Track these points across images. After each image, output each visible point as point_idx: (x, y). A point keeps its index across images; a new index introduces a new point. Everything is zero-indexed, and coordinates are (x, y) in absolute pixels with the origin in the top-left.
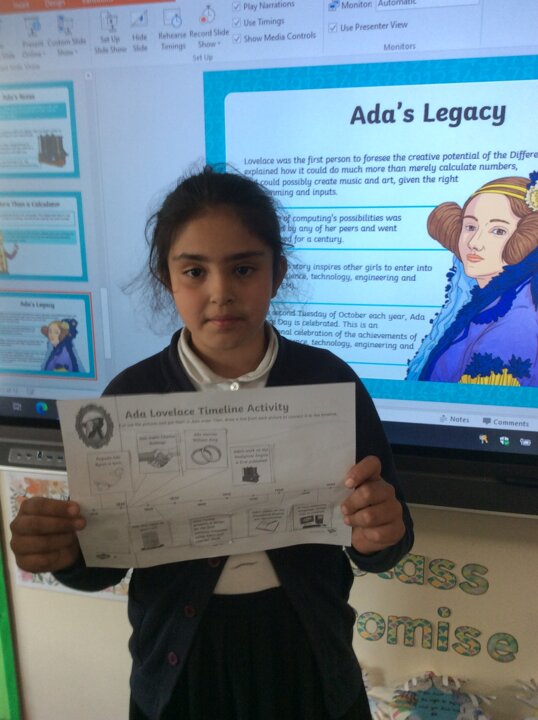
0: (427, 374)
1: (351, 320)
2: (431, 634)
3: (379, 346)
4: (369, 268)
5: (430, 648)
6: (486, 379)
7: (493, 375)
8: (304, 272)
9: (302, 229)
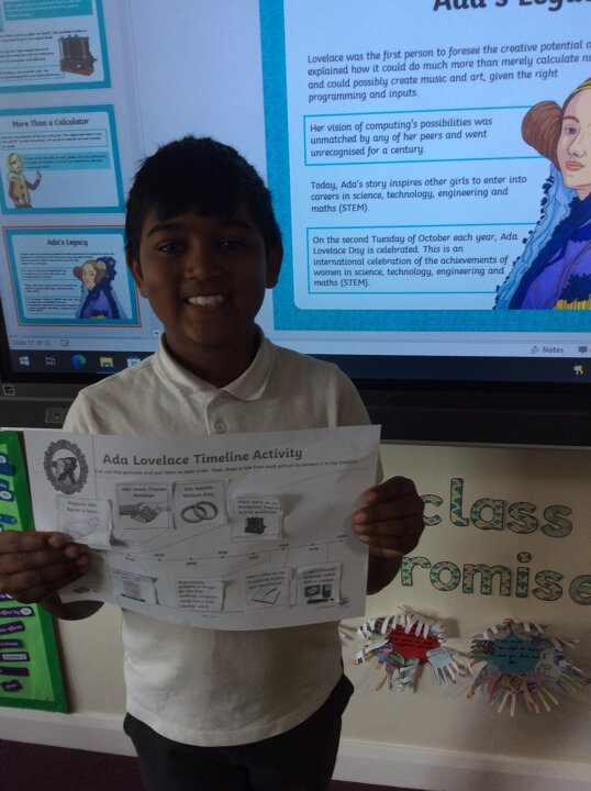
0: (518, 301)
1: (433, 244)
2: (510, 581)
3: (464, 272)
4: (454, 182)
5: (508, 595)
6: (584, 303)
8: (378, 190)
9: (377, 139)
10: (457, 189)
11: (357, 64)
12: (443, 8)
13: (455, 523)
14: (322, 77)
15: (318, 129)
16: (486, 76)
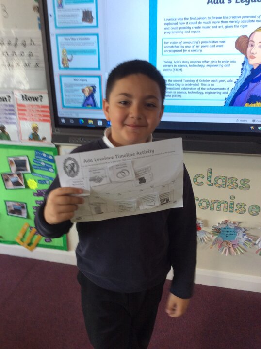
0: (232, 103)
1: (204, 83)
2: (227, 206)
3: (214, 93)
4: (212, 62)
5: (227, 211)
6: (255, 104)
7: (257, 103)
8: (186, 64)
9: (186, 47)
10: (213, 64)
11: (181, 21)
12: (210, 4)
13: (209, 185)
14: (169, 26)
15: (167, 43)
16: (224, 26)
